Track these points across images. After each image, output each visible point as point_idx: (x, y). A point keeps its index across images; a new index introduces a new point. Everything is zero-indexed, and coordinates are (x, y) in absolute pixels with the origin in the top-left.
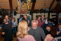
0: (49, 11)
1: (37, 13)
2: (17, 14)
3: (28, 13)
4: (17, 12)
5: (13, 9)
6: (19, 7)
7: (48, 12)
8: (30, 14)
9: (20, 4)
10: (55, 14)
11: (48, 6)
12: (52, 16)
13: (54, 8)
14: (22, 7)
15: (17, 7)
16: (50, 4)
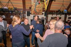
0: (67, 12)
1: (52, 14)
2: (30, 15)
3: (43, 14)
4: (30, 12)
5: (26, 9)
6: (33, 7)
7: (65, 13)
8: (45, 16)
12: (69, 18)
14: (36, 7)
15: (31, 7)
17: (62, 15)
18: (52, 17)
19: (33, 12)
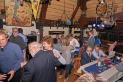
0: (70, 24)
1: (51, 26)
4: (4, 20)
7: (69, 26)
8: (37, 28)
9: (14, 4)
10: (79, 30)
11: (70, 15)
12: (75, 32)
13: (77, 20)
15: (5, 10)
16: (72, 13)
17: (65, 28)
18: (49, 31)
19: (11, 21)
